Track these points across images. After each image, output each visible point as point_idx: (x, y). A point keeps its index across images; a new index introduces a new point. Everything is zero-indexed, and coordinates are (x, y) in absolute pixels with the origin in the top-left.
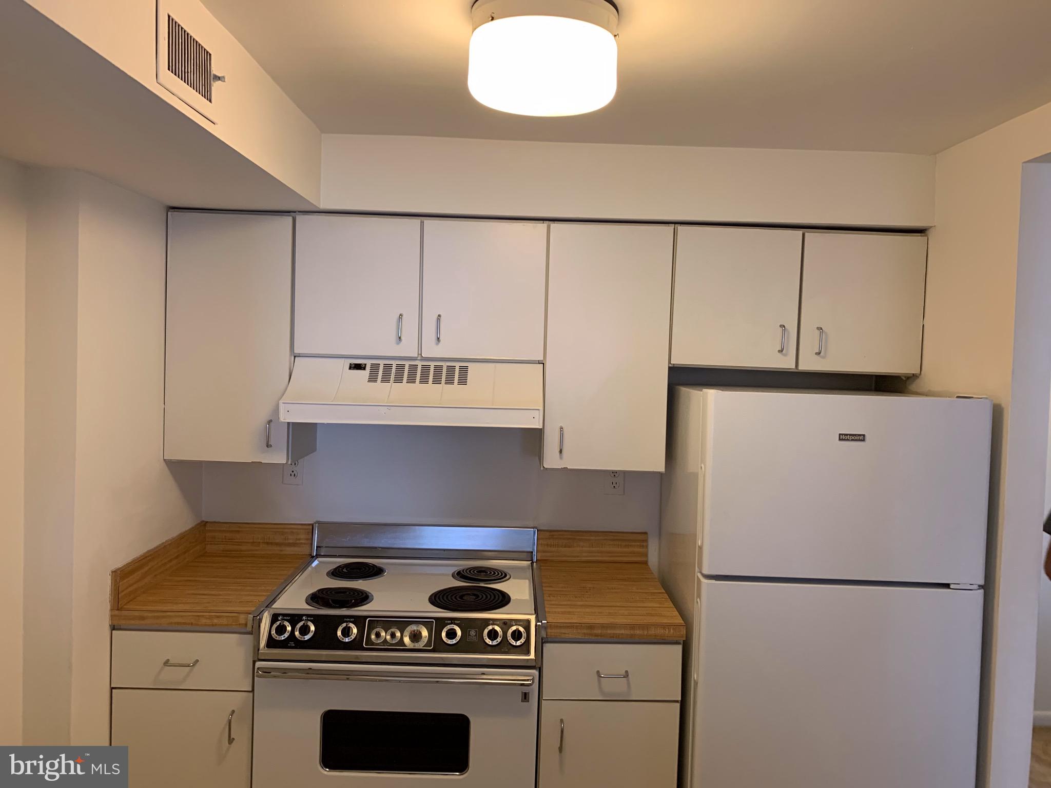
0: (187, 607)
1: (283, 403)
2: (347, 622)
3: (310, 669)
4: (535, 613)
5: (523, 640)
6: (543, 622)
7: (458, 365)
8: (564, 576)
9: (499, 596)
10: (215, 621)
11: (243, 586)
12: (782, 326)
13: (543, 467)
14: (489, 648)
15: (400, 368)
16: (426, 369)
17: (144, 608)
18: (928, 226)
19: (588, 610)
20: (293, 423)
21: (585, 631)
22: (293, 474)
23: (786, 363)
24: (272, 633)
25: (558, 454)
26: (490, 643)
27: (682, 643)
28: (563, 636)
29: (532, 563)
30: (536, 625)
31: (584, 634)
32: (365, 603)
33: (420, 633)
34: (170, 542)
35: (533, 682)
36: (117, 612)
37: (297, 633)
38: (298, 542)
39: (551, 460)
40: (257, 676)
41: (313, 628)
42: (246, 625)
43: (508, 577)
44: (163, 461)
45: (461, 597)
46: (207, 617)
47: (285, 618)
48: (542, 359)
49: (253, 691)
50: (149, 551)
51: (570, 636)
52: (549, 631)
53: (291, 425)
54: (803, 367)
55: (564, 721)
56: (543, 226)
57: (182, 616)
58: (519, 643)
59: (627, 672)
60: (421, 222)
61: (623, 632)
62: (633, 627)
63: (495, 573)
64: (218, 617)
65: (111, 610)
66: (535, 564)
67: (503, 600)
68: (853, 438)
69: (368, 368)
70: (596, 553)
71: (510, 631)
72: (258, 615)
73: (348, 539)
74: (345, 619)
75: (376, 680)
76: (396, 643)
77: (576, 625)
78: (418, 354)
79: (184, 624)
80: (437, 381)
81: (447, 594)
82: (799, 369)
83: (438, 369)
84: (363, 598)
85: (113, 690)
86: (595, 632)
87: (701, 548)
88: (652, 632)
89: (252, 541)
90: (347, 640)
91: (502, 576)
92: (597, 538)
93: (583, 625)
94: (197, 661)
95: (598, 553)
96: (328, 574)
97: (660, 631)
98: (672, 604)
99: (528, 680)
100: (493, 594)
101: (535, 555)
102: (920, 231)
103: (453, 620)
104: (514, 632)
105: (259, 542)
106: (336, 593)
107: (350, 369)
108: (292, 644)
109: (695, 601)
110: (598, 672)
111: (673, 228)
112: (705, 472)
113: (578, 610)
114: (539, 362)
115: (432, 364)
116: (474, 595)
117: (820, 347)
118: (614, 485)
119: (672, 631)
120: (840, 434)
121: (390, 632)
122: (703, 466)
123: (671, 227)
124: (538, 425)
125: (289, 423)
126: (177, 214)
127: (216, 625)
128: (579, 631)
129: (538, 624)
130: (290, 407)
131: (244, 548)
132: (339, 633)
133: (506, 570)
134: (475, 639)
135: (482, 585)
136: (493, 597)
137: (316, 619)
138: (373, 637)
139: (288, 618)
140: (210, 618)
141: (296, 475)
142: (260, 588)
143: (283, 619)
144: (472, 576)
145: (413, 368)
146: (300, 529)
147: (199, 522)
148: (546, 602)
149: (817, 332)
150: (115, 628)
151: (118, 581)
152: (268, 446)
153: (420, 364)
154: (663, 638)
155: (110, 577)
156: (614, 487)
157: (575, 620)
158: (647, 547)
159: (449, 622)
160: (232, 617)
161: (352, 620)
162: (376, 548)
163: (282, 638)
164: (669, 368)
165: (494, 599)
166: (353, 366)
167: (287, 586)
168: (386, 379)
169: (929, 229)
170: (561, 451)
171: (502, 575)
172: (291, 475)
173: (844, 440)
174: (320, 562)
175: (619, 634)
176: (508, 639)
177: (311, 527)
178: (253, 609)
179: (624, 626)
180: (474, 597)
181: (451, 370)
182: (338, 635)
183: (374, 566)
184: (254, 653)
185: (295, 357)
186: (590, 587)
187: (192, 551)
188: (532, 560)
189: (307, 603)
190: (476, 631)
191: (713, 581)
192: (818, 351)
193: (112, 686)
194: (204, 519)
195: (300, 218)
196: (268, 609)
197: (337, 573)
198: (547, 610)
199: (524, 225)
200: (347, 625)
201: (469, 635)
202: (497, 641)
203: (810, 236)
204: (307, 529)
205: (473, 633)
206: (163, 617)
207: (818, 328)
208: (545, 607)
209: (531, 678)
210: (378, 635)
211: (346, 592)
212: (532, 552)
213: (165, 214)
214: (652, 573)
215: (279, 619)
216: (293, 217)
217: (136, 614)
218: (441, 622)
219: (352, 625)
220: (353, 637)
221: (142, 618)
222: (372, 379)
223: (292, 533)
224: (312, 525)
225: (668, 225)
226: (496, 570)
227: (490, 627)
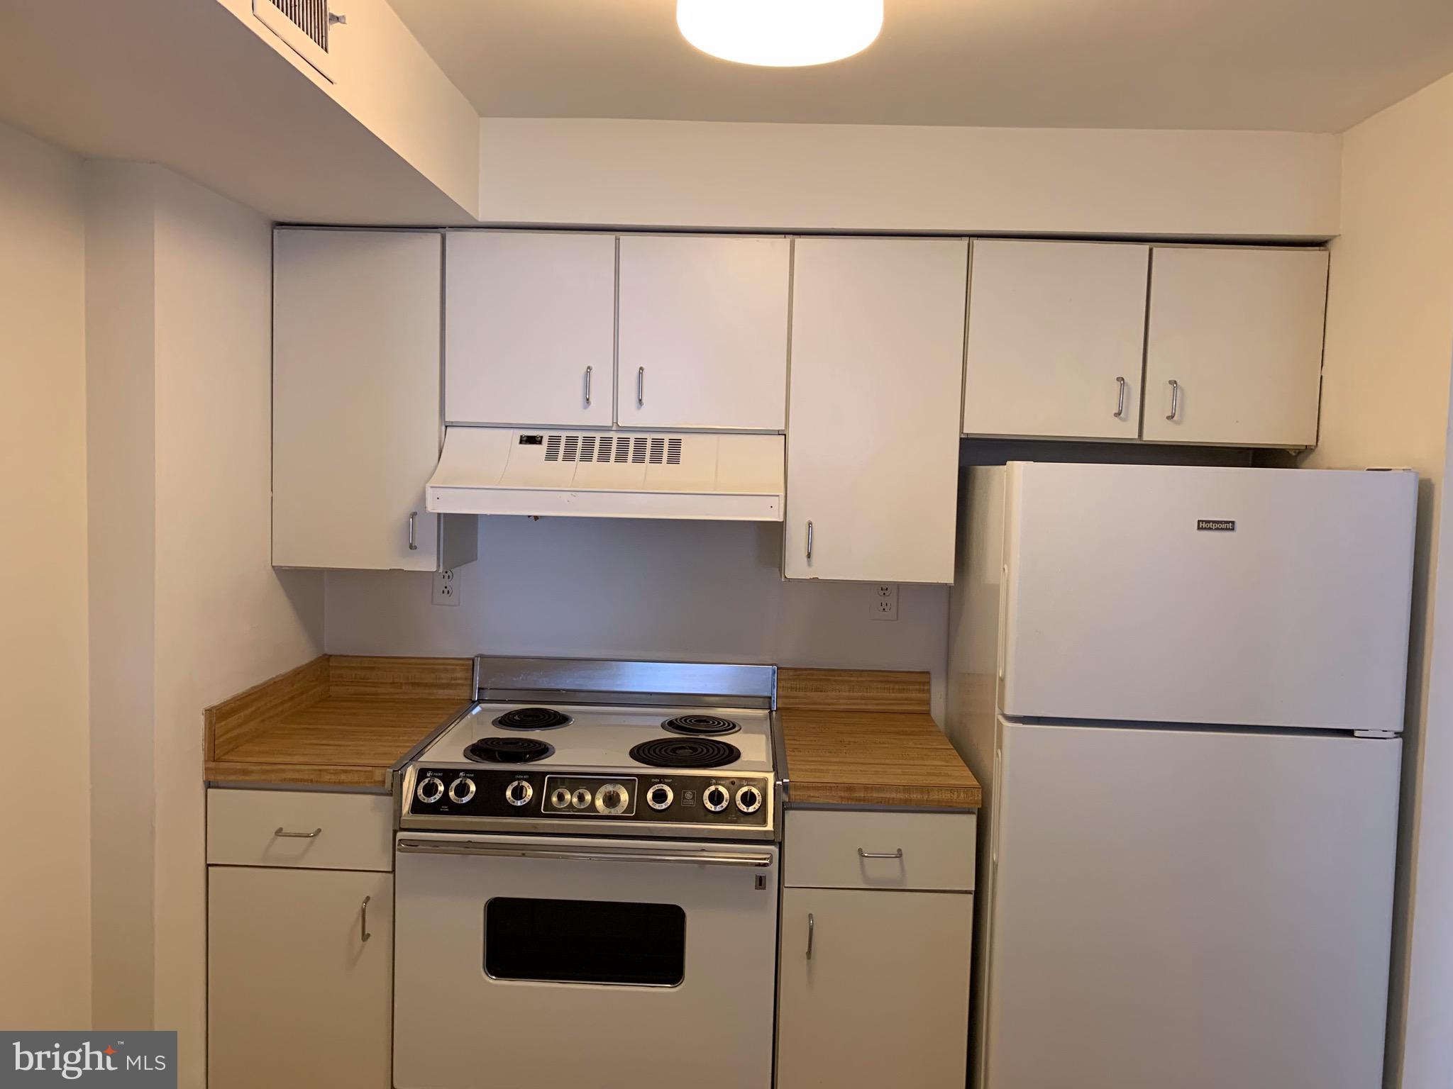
0: (306, 759)
1: (432, 487)
2: (518, 779)
3: (469, 841)
4: (774, 770)
5: (756, 806)
6: (785, 780)
7: (666, 437)
8: (814, 728)
9: (725, 751)
10: (343, 777)
11: (380, 736)
12: (1121, 379)
13: (785, 577)
14: (711, 816)
15: (589, 442)
16: (623, 443)
17: (249, 759)
18: (1329, 236)
19: (845, 768)
20: (445, 514)
21: (842, 794)
22: (446, 591)
23: (1126, 431)
24: (418, 794)
25: (806, 559)
26: (713, 809)
27: (976, 812)
28: (812, 800)
29: (771, 712)
30: (775, 785)
31: (841, 797)
32: (544, 756)
33: (618, 796)
34: (281, 678)
35: (771, 862)
36: (212, 765)
37: (452, 794)
38: (453, 682)
39: (796, 567)
40: (400, 850)
41: (473, 788)
42: (384, 782)
43: (737, 729)
44: (270, 567)
45: (674, 750)
46: (332, 771)
47: (436, 774)
48: (783, 428)
49: (393, 871)
50: (252, 688)
51: (821, 800)
52: (792, 792)
53: (442, 517)
54: (1149, 437)
55: (814, 916)
56: (784, 242)
57: (298, 771)
58: (751, 809)
59: (899, 850)
60: (616, 239)
61: (893, 795)
62: (907, 789)
63: (719, 723)
64: (346, 772)
65: (206, 761)
66: (774, 713)
67: (731, 755)
68: (1218, 526)
69: (545, 441)
70: (857, 699)
71: (740, 793)
72: (400, 769)
73: (521, 678)
74: (517, 777)
75: (557, 857)
76: (584, 808)
77: (829, 785)
78: (613, 423)
79: (302, 780)
80: (639, 459)
81: (653, 747)
82: (1144, 439)
83: (640, 443)
84: (542, 750)
85: (209, 868)
86: (856, 795)
87: (1002, 680)
88: (935, 796)
89: (391, 681)
90: (519, 803)
91: (730, 727)
92: (860, 679)
93: (839, 785)
94: (319, 830)
95: (862, 699)
96: (494, 723)
97: (946, 796)
98: (963, 762)
99: (765, 859)
100: (717, 747)
101: (774, 701)
102: (1319, 243)
103: (662, 779)
104: (745, 795)
105: (401, 683)
106: (504, 743)
107: (521, 443)
108: (445, 808)
109: (995, 753)
110: (860, 850)
111: (967, 242)
112: (1008, 575)
113: (833, 768)
114: (779, 433)
115: (632, 437)
116: (690, 748)
117: (1174, 408)
118: (884, 606)
119: (962, 795)
120: (1199, 521)
121: (577, 793)
122: (1006, 567)
123: (965, 241)
124: (778, 518)
125: (439, 514)
126: (285, 231)
127: (343, 782)
128: (834, 794)
129: (778, 783)
130: (440, 492)
131: (379, 690)
132: (509, 793)
133: (733, 721)
134: (691, 802)
135: (702, 736)
136: (716, 752)
137: (477, 776)
138: (554, 799)
139: (440, 774)
140: (336, 773)
141: (450, 592)
142: (401, 738)
143: (433, 776)
144: (687, 726)
145: (606, 442)
146: (457, 665)
147: (321, 655)
148: (788, 758)
149: (1171, 387)
150: (211, 784)
151: (214, 722)
152: (412, 547)
153: (615, 436)
154: (951, 804)
155: (203, 717)
156: (884, 609)
157: (828, 779)
158: (929, 691)
159: (657, 780)
160: (365, 771)
161: (525, 777)
162: (559, 690)
163: (432, 800)
164: (961, 439)
165: (717, 754)
166: (525, 439)
167: (438, 736)
168: (569, 456)
169: (1330, 240)
170: (809, 556)
171: (729, 725)
172: (443, 592)
173: (1205, 529)
174: (483, 710)
175: (889, 798)
176: (737, 803)
177: (471, 662)
178: (394, 762)
179: (897, 788)
180: (691, 751)
181: (658, 444)
182: (507, 797)
183: (556, 713)
184: (395, 819)
185: (446, 427)
186: (850, 742)
187: (310, 693)
188: (770, 708)
189: (465, 756)
190: (694, 793)
191: (1020, 725)
192: (1170, 415)
193: (208, 863)
194: (328, 651)
195: (451, 236)
196: (413, 763)
197: (506, 721)
198: (789, 766)
199: (758, 241)
200: (519, 783)
201: (684, 798)
202: (722, 807)
203: (1160, 252)
204: (466, 665)
205: (689, 795)
206: (272, 771)
207: (1170, 382)
208: (787, 764)
209: (768, 856)
210: (561, 797)
211: (518, 743)
212: (770, 698)
213: (270, 233)
214: (937, 726)
215: (428, 775)
216: (442, 234)
217: (239, 766)
218: (646, 781)
219: (525, 784)
220: (527, 799)
221: (245, 772)
222: (551, 456)
223: (446, 670)
224: (473, 660)
225: (960, 238)
226: (721, 719)
227: (712, 788)
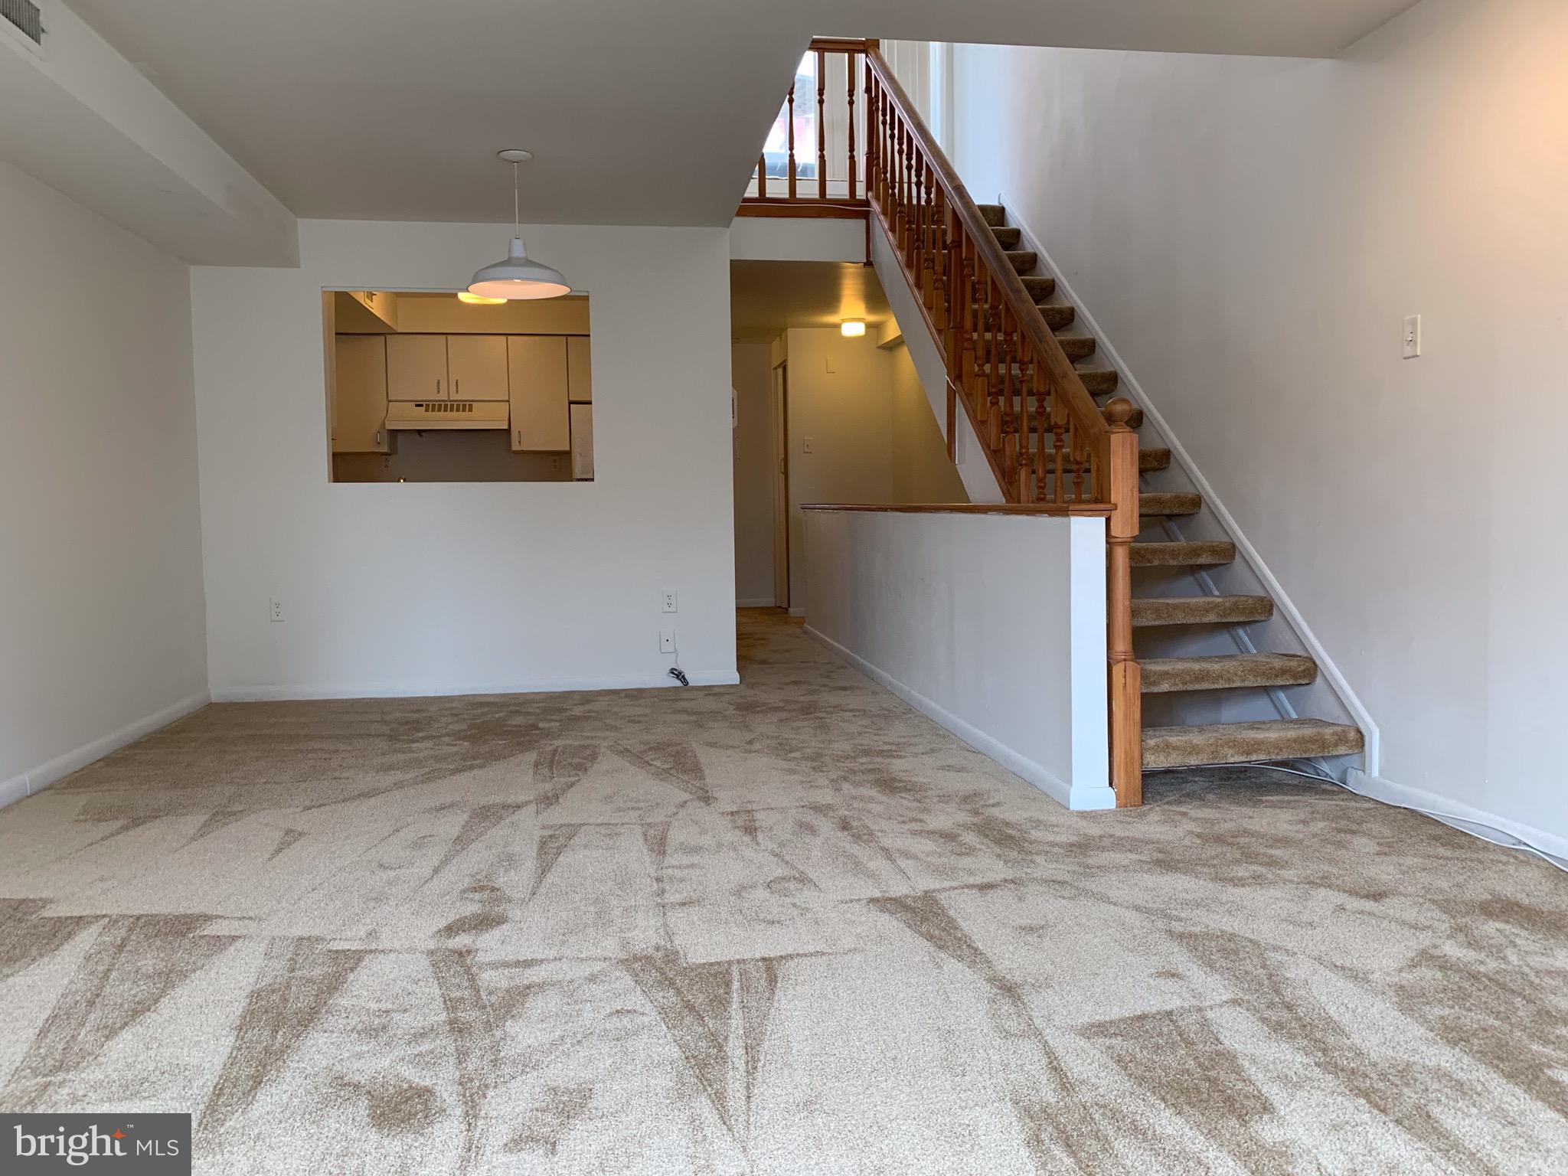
1: (386, 419)
7: (467, 403)
13: (512, 450)
15: (440, 405)
16: (452, 406)
20: (391, 429)
39: (515, 444)
48: (508, 400)
56: (505, 338)
60: (446, 337)
69: (424, 405)
78: (448, 399)
80: (458, 410)
83: (458, 405)
107: (416, 406)
111: (566, 337)
115: (455, 403)
125: (389, 431)
130: (389, 422)
145: (446, 405)
152: (379, 442)
153: (449, 403)
168: (433, 410)
170: (520, 442)
181: (464, 405)
185: (389, 402)
195: (388, 337)
199: (496, 337)
216: (385, 336)
222: (427, 410)
225: (563, 336)
